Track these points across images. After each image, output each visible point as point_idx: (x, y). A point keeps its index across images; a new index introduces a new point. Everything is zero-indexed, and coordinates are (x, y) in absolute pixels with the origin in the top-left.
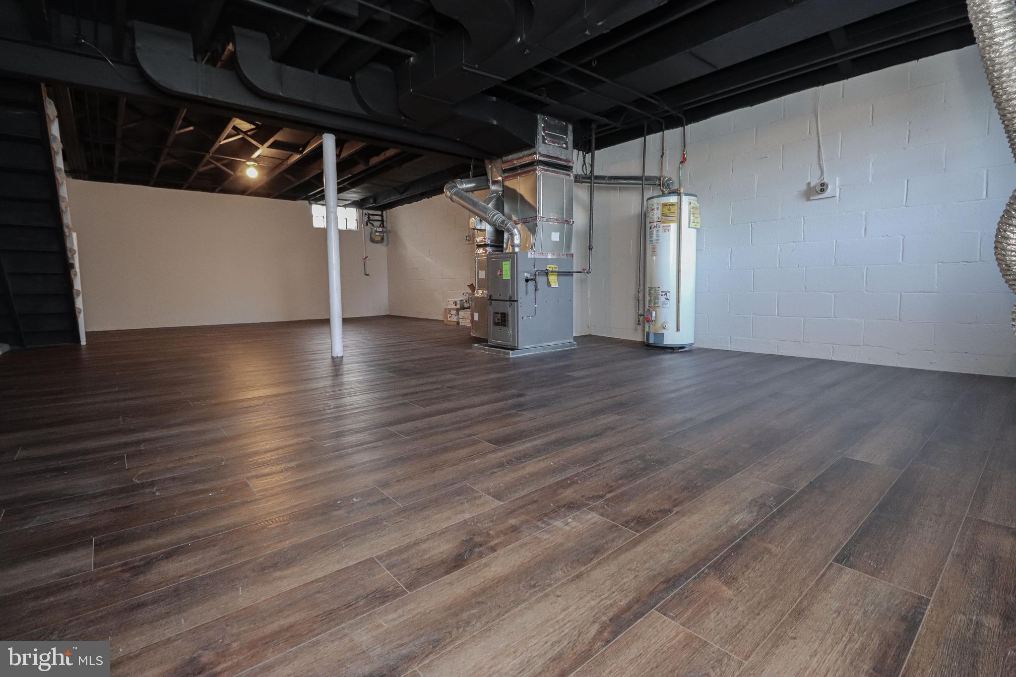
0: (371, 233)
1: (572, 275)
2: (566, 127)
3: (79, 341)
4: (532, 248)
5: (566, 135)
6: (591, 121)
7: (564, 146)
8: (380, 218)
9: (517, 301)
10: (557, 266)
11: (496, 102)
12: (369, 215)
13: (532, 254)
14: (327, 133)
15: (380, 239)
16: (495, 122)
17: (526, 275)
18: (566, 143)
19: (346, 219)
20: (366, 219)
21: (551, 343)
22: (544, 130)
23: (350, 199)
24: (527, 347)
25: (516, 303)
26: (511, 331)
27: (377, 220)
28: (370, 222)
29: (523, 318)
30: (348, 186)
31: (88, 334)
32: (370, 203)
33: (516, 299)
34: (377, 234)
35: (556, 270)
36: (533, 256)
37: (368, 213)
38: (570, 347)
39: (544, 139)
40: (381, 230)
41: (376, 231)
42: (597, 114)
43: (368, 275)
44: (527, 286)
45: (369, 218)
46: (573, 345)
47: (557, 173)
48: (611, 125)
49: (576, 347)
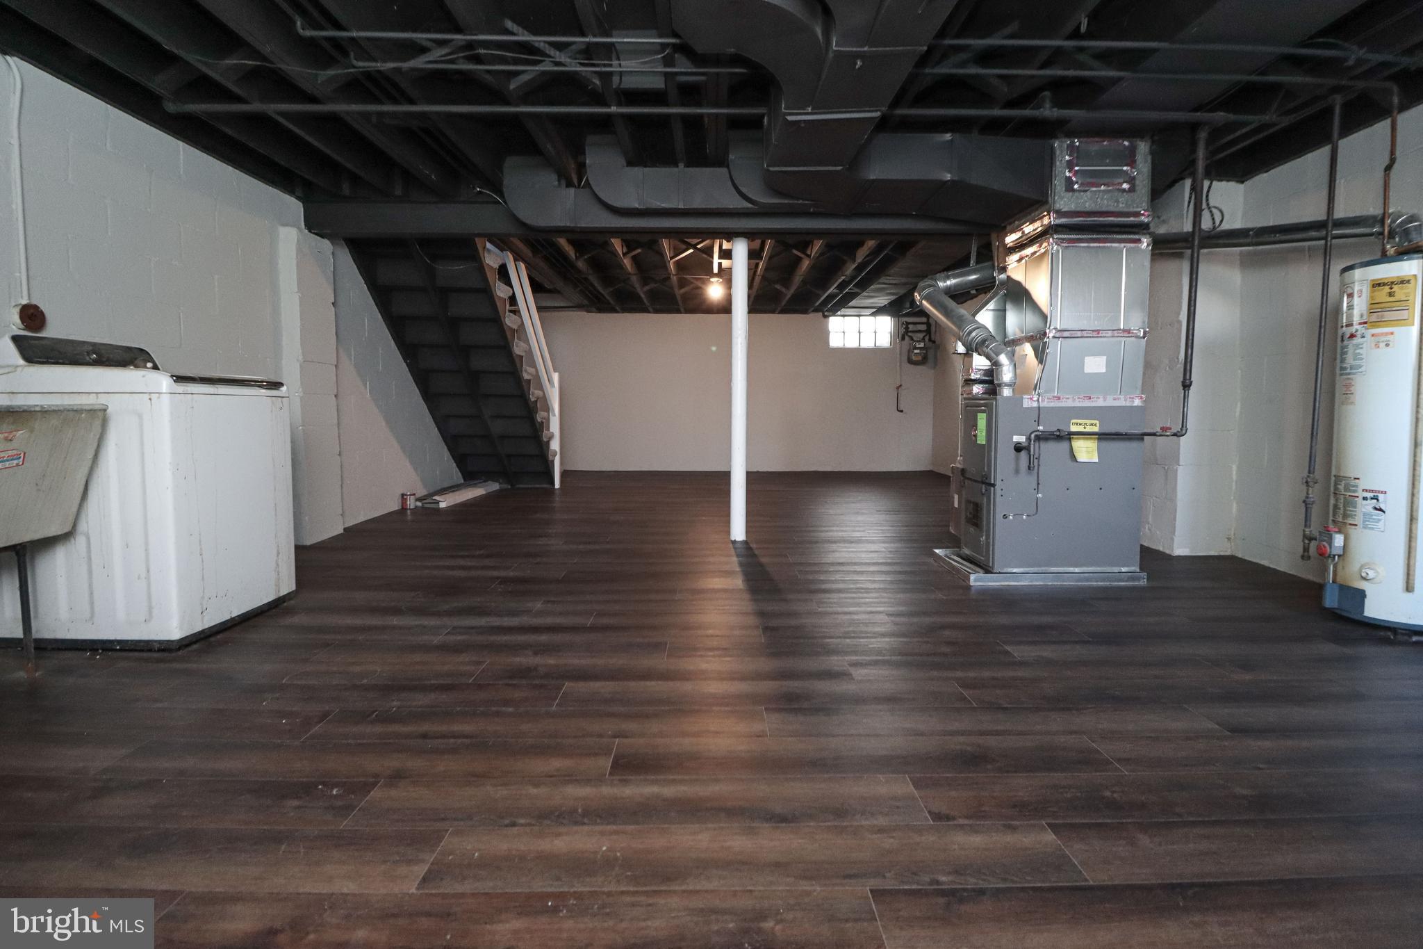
0: (909, 351)
1: (1143, 439)
2: (1132, 151)
3: (553, 483)
4: (1035, 389)
5: (1132, 163)
6: (1194, 127)
7: (1125, 186)
8: (923, 327)
9: (994, 485)
10: (1097, 422)
11: (952, 140)
12: (908, 323)
13: (1031, 399)
14: (736, 237)
15: (920, 358)
16: (949, 175)
17: (1016, 438)
18: (1131, 180)
19: (875, 332)
20: (903, 330)
21: (1077, 570)
22: (1070, 165)
23: (873, 305)
24: (1015, 570)
25: (992, 488)
26: (984, 537)
27: (920, 331)
28: (910, 334)
29: (1005, 517)
30: (856, 290)
31: (564, 474)
32: (906, 308)
33: (992, 482)
34: (916, 351)
35: (1096, 429)
36: (1035, 404)
37: (906, 322)
38: (1127, 581)
39: (1069, 183)
40: (922, 345)
41: (916, 348)
42: (1196, 110)
43: (902, 411)
44: (1017, 459)
45: (907, 328)
46: (1138, 579)
47: (1105, 241)
48: (1251, 123)
49: (1144, 582)
